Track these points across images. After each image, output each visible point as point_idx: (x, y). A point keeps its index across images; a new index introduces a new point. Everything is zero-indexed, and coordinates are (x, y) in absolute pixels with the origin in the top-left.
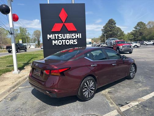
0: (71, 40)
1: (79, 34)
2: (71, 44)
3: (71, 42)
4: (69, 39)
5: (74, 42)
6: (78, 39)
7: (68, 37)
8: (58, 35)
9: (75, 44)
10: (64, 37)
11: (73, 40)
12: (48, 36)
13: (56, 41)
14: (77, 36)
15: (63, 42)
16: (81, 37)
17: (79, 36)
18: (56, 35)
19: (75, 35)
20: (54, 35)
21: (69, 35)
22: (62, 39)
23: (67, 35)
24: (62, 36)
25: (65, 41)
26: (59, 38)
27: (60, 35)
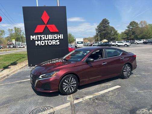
0: (53, 41)
1: (60, 35)
2: (53, 44)
4: (52, 40)
5: (56, 43)
6: (60, 39)
7: (51, 38)
8: (40, 36)
9: (57, 44)
10: (47, 38)
11: (55, 41)
12: (31, 37)
13: (39, 42)
14: (59, 37)
15: (45, 42)
16: (62, 38)
17: (61, 36)
18: (39, 36)
19: (57, 36)
20: (36, 36)
21: (51, 35)
22: (45, 40)
23: (49, 35)
24: (44, 37)
25: (47, 41)
26: (42, 39)
27: (42, 36)
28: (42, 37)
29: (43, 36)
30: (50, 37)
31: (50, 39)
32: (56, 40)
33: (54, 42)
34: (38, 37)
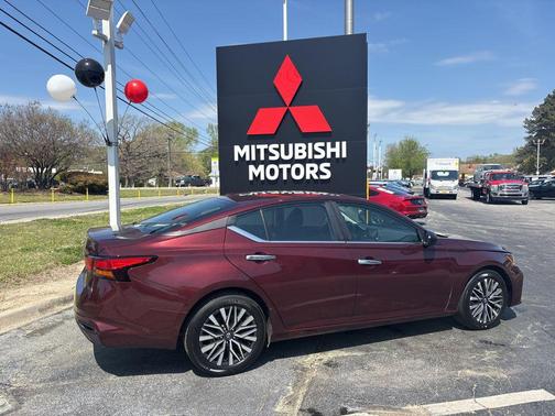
0: (308, 166)
1: (338, 144)
2: (308, 177)
3: (309, 172)
4: (304, 162)
5: (320, 173)
6: (333, 159)
7: (300, 154)
8: (266, 146)
9: (322, 177)
10: (287, 153)
11: (315, 166)
12: (237, 148)
13: (261, 167)
14: (333, 150)
15: (281, 170)
16: (344, 155)
17: (340, 149)
18: (262, 147)
19: (324, 148)
20: (253, 147)
21: (303, 146)
22: (280, 161)
23: (297, 146)
24: (278, 150)
25: (289, 166)
26: (271, 158)
27: (271, 148)
28: (271, 150)
29: (277, 146)
30: (301, 151)
31: (297, 157)
32: (319, 162)
33: (312, 169)
34: (258, 151)
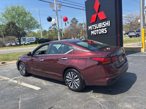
1: (108, 22)
2: (102, 33)
3: (102, 31)
4: (101, 28)
6: (107, 27)
9: (105, 32)
10: (98, 26)
12: (89, 27)
13: (93, 31)
15: (97, 32)
16: (109, 25)
18: (93, 26)
19: (105, 24)
22: (97, 29)
23: (100, 24)
26: (95, 28)
32: (104, 28)
